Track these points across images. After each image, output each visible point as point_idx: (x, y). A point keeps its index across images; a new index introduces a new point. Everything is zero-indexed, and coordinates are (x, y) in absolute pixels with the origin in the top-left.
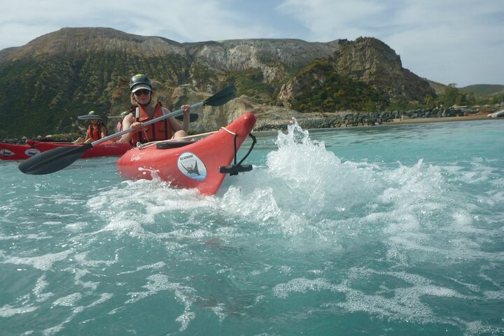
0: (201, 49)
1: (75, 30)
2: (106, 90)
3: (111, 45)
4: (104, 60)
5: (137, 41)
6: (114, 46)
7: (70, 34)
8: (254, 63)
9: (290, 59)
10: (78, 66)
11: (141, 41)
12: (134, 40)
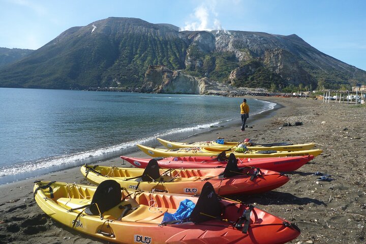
0: (196, 36)
1: (118, 19)
2: (134, 59)
3: (138, 30)
4: (134, 40)
5: (155, 29)
6: (140, 31)
7: (114, 22)
8: (230, 48)
9: (255, 47)
10: (117, 43)
11: (157, 29)
12: (153, 28)
